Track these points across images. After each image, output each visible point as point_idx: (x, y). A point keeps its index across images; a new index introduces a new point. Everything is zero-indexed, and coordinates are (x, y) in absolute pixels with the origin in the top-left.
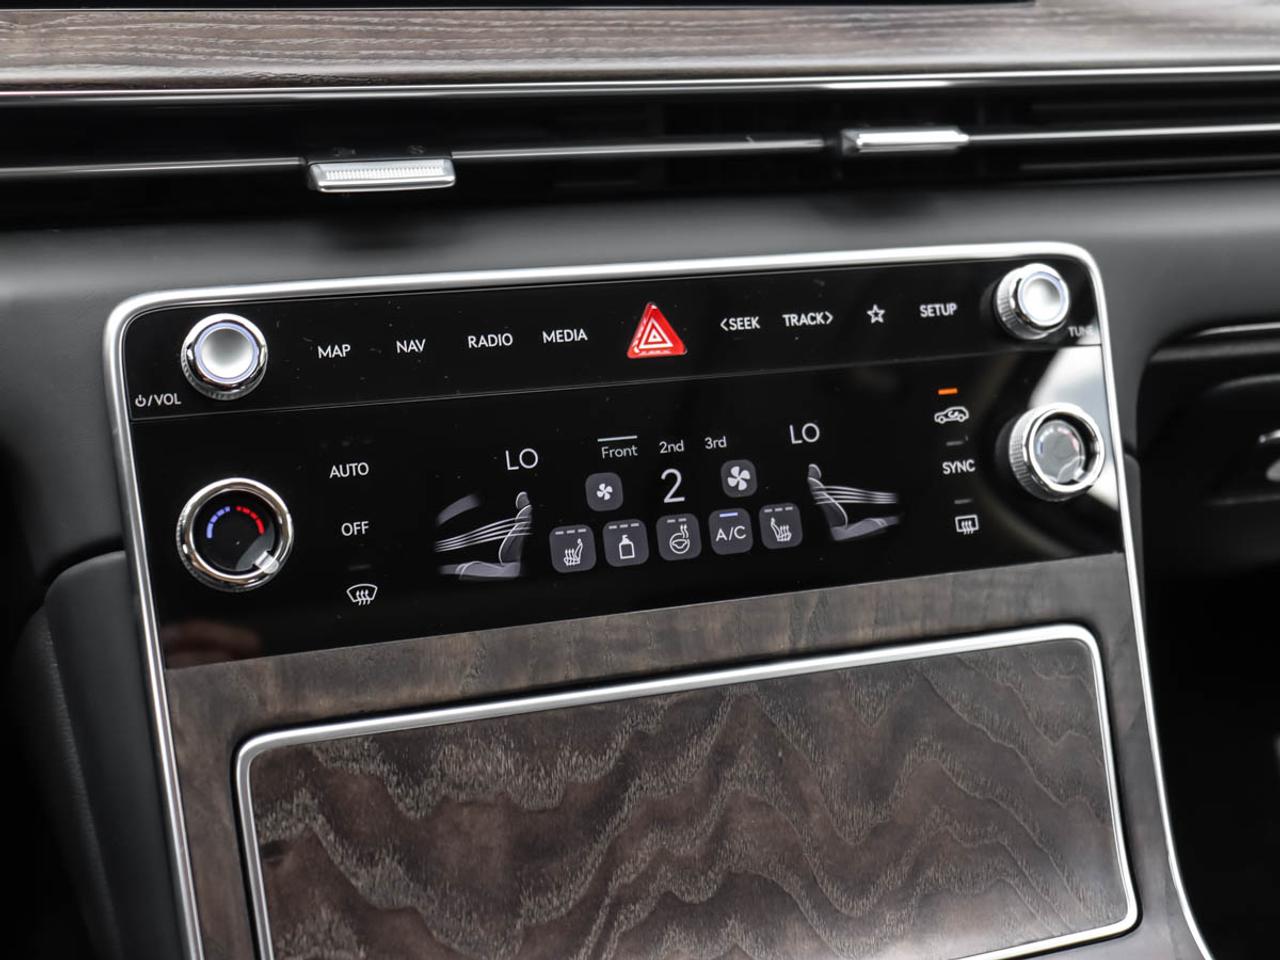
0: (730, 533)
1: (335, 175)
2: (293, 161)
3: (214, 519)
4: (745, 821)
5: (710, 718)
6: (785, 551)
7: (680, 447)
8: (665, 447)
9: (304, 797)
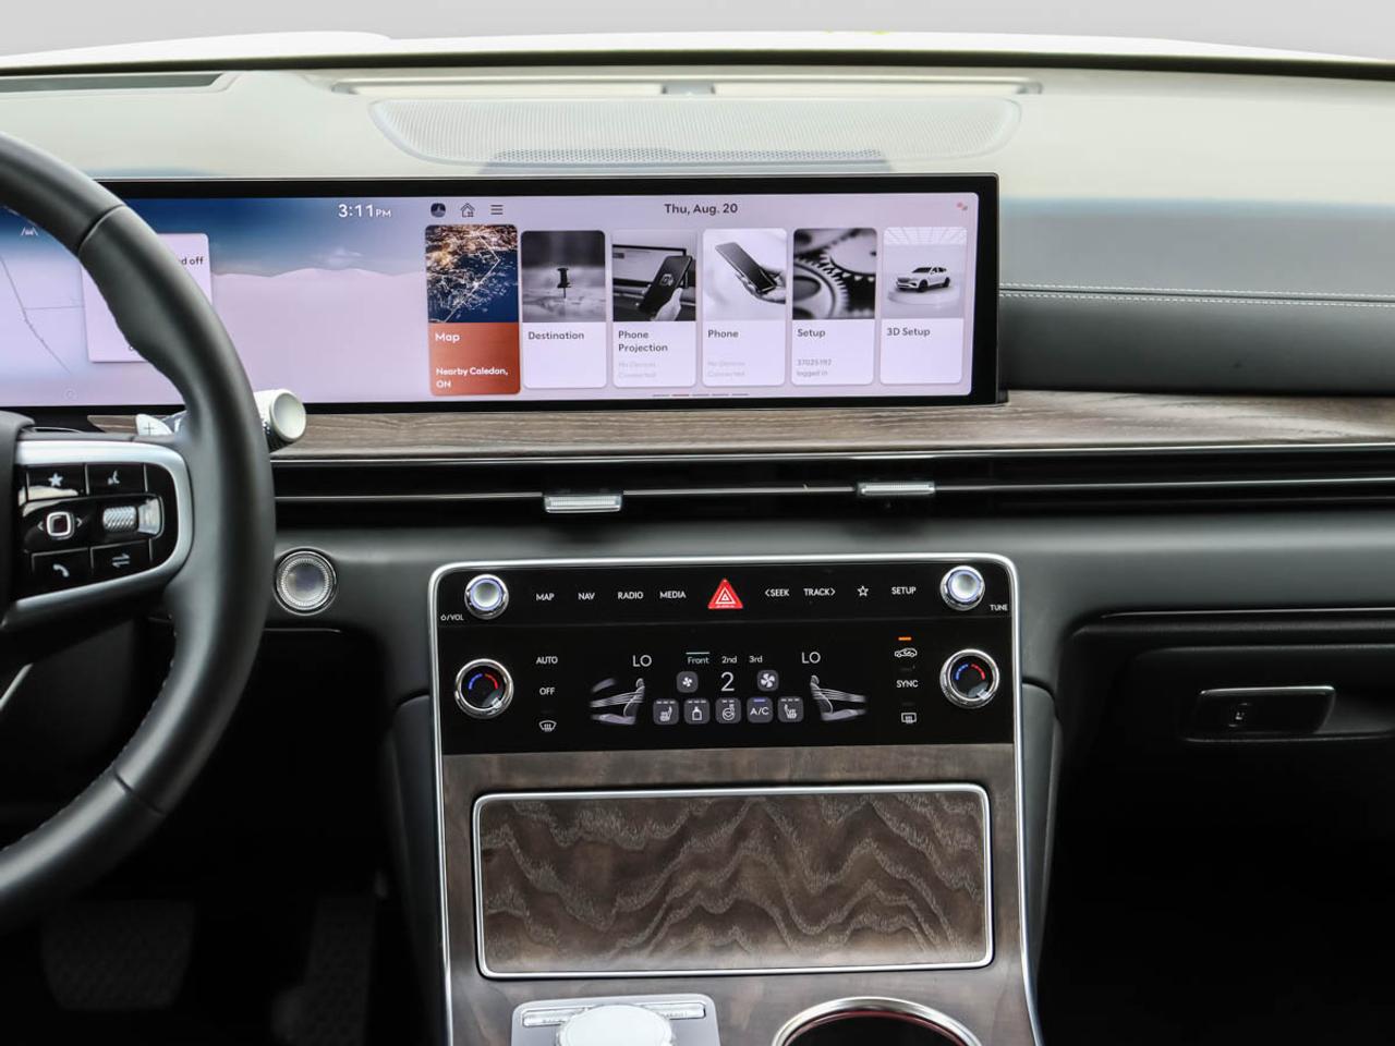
0: (759, 711)
1: (557, 504)
2: (539, 495)
3: (473, 680)
4: (749, 873)
5: (736, 812)
6: (791, 724)
7: (734, 660)
8: (725, 660)
9: (506, 828)
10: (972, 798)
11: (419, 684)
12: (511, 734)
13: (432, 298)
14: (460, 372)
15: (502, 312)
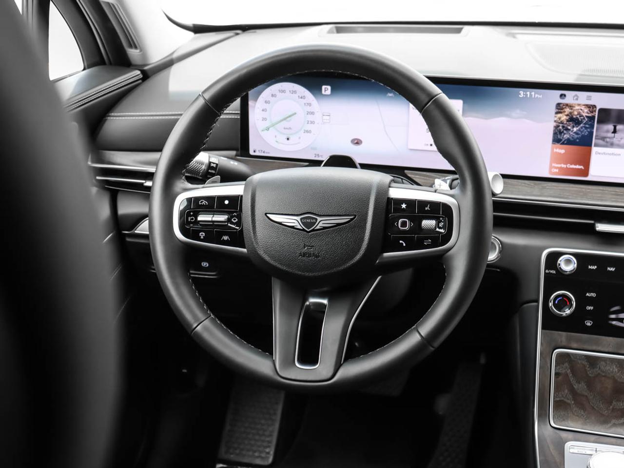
1: (601, 227)
2: (592, 222)
3: (558, 299)
11: (533, 297)
12: (573, 325)
13: (555, 134)
14: (564, 166)
15: (585, 142)
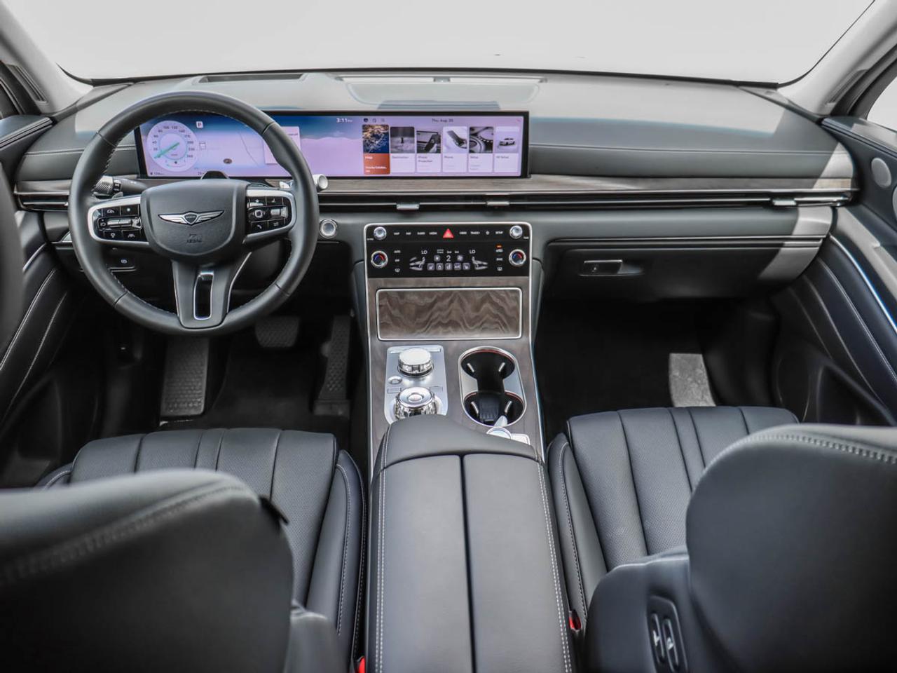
0: (458, 267)
1: (400, 207)
2: (395, 204)
3: (376, 257)
4: (454, 312)
5: (450, 295)
6: (466, 271)
7: (450, 252)
8: (448, 252)
9: (386, 299)
10: (517, 292)
11: (362, 258)
12: (387, 272)
13: (364, 146)
14: (373, 168)
15: (384, 150)
